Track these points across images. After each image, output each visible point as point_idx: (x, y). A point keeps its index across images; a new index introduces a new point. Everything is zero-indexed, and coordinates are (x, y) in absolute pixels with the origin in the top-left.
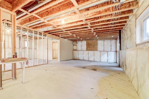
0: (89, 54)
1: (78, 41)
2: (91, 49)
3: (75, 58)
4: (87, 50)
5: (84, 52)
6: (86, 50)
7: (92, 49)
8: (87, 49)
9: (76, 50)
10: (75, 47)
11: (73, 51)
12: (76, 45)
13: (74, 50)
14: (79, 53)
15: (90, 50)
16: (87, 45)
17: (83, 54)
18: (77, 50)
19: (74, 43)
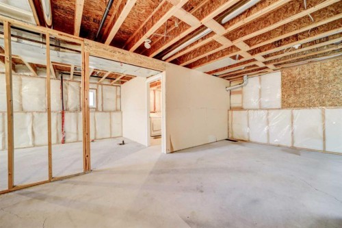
0: (295, 121)
1: (245, 77)
2: (304, 99)
3: (236, 137)
4: (285, 104)
5: (272, 113)
6: (279, 105)
7: (310, 101)
8: (283, 102)
9: (241, 109)
10: (236, 100)
11: (230, 112)
12: (240, 92)
13: (231, 109)
14: (251, 118)
15: (302, 106)
16: (283, 85)
17: (268, 122)
18: (245, 107)
19: (233, 84)
